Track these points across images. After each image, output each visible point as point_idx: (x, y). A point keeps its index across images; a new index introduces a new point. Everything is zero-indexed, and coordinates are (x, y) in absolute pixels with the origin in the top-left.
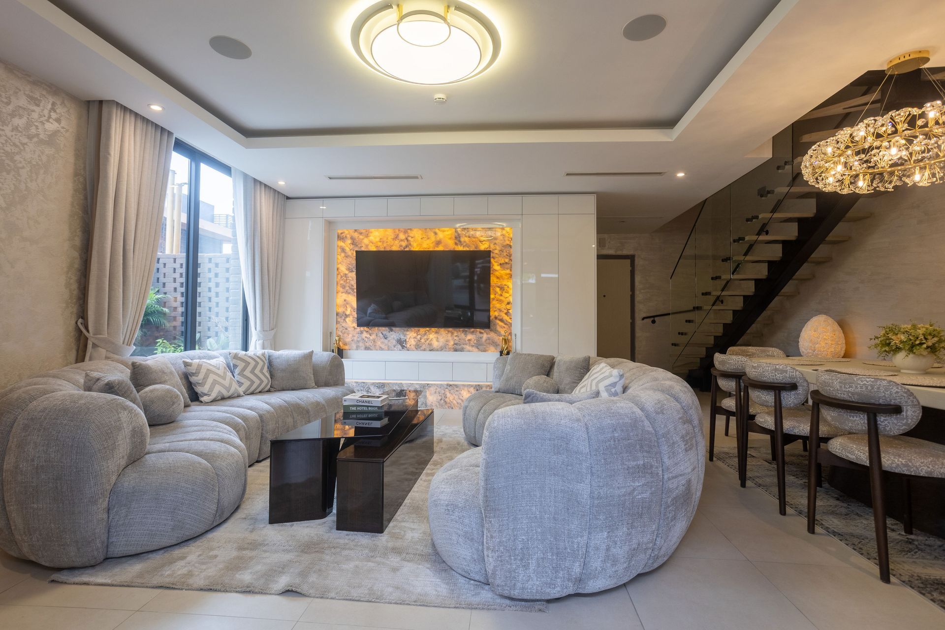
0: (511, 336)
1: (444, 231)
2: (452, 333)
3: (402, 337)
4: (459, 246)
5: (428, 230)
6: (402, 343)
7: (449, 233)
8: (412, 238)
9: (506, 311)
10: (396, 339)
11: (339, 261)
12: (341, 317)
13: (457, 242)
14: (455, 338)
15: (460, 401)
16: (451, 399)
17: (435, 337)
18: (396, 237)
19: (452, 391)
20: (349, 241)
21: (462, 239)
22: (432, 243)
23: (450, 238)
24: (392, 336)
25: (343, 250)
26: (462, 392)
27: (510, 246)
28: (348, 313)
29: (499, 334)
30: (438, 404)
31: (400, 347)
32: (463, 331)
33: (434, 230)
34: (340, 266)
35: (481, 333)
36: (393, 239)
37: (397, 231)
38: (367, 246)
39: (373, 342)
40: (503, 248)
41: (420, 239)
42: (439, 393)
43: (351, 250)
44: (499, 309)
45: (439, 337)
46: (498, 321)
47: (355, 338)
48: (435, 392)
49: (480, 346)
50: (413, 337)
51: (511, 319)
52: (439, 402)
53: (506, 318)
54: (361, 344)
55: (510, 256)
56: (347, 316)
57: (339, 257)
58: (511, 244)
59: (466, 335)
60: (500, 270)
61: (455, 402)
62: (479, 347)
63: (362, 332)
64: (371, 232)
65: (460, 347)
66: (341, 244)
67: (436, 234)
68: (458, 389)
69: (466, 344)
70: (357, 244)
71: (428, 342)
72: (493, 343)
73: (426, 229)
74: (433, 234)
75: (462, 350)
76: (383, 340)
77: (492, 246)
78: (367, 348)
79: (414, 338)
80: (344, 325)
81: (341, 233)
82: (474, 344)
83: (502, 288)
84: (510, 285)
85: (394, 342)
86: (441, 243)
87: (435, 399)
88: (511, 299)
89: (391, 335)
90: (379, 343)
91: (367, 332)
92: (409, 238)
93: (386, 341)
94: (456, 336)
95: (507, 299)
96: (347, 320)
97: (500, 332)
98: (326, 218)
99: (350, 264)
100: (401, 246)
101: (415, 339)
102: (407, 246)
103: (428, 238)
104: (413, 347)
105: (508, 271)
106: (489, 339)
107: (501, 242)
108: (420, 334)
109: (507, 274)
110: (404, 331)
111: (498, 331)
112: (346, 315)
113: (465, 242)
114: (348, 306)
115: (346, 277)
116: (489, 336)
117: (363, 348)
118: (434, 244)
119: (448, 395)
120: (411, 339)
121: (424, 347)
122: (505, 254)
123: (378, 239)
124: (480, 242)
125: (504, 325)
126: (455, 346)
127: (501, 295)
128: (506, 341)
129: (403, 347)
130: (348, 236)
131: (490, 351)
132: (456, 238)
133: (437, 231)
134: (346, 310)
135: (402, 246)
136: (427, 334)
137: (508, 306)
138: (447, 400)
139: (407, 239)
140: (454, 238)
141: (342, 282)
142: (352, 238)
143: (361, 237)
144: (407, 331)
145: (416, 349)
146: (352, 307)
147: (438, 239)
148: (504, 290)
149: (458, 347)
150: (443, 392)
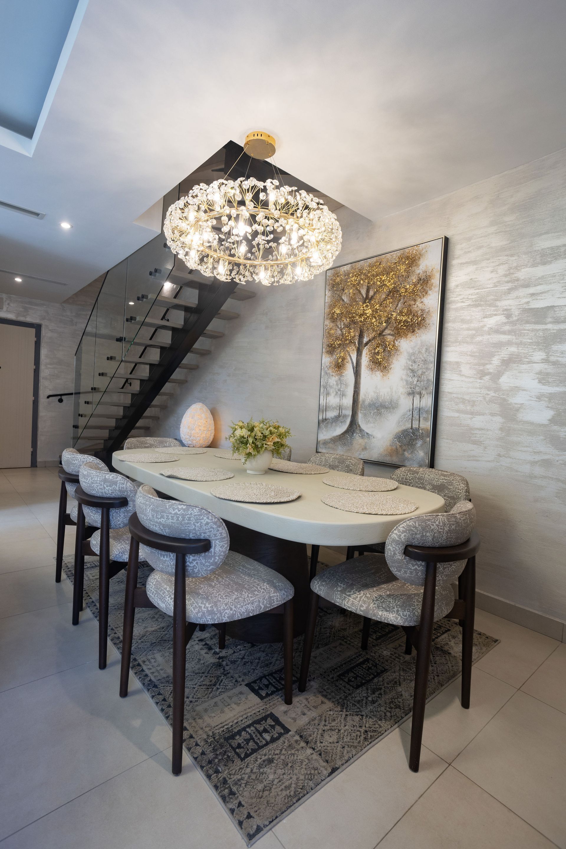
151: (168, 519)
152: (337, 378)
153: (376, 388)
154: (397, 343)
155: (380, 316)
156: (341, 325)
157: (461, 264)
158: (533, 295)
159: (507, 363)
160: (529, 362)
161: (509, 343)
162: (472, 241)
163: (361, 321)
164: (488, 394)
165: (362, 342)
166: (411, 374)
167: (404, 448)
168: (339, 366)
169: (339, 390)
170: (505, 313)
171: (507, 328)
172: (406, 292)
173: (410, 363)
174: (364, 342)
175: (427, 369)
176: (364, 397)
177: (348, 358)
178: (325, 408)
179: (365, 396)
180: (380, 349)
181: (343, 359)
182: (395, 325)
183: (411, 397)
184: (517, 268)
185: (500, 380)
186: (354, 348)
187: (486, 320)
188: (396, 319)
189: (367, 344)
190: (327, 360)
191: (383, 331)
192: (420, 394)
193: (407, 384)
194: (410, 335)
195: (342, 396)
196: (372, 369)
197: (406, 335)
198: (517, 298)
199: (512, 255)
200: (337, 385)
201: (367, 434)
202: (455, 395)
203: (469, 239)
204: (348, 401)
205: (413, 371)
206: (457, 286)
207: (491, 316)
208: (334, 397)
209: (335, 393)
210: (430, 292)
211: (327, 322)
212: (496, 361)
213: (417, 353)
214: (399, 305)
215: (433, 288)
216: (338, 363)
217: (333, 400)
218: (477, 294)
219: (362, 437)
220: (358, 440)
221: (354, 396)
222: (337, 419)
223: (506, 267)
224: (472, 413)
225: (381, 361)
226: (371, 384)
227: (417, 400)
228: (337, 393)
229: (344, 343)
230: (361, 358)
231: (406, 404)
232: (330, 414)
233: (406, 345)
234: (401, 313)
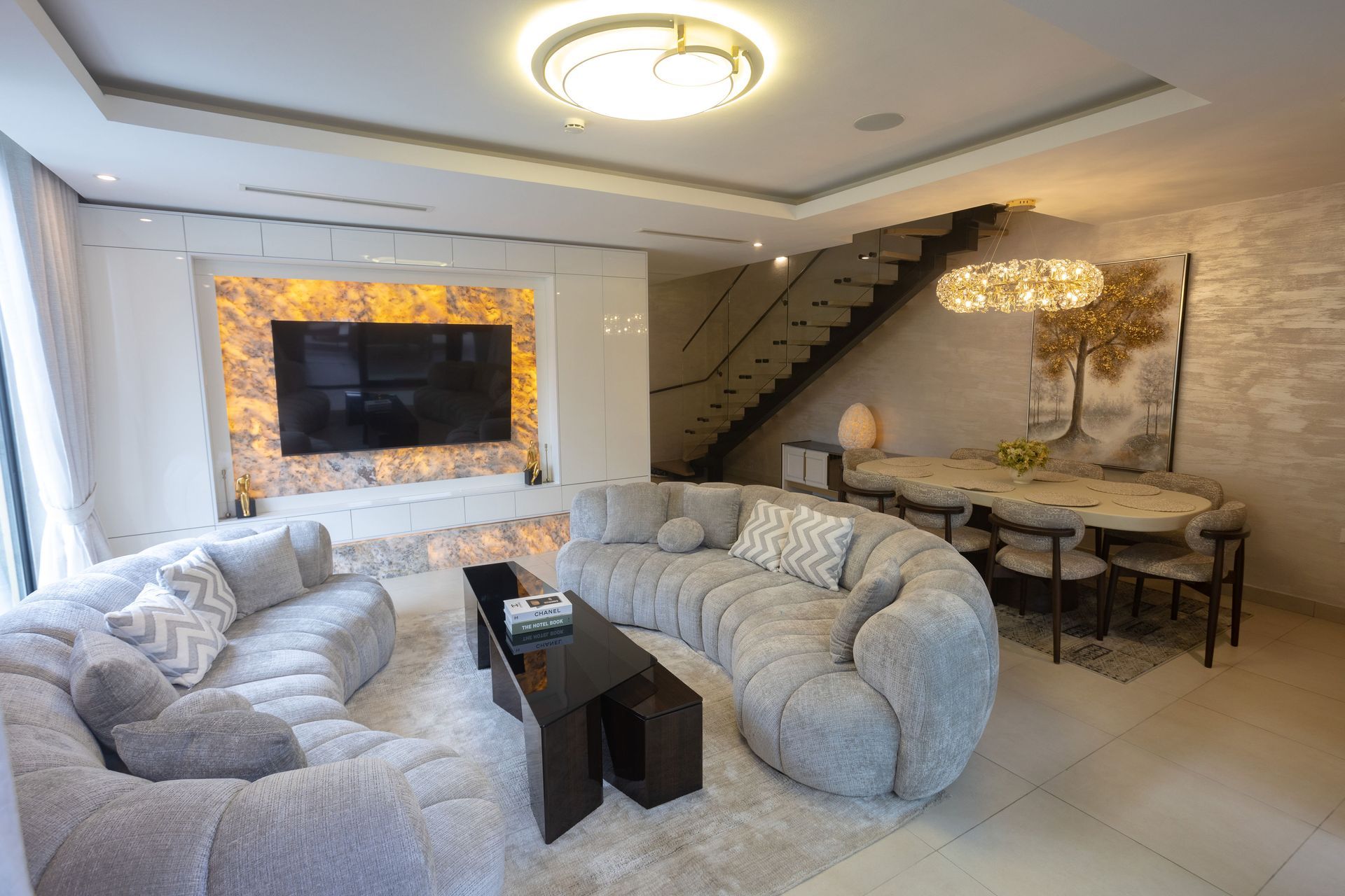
0: (538, 447)
1: (428, 290)
2: (452, 451)
3: (368, 465)
4: (455, 315)
5: (400, 286)
6: (368, 476)
7: (437, 292)
8: (373, 298)
9: (528, 413)
10: (356, 469)
11: (224, 337)
12: (241, 441)
13: (451, 308)
14: (456, 458)
15: (480, 552)
16: (466, 551)
17: (424, 460)
18: (342, 296)
19: (467, 540)
20: (243, 300)
21: (459, 304)
22: (410, 308)
23: (439, 302)
24: (349, 465)
25: (231, 316)
26: (482, 538)
27: (532, 317)
28: (255, 430)
29: (521, 447)
30: (446, 562)
31: (364, 481)
32: (468, 447)
33: (411, 287)
34: (227, 345)
35: (494, 446)
36: (337, 299)
37: (343, 285)
38: (284, 309)
39: (312, 478)
40: (521, 320)
41: (386, 301)
42: (448, 545)
43: (249, 316)
44: (519, 410)
45: (430, 459)
46: (518, 428)
47: (276, 476)
48: (442, 545)
49: (496, 467)
50: (385, 463)
51: (536, 423)
52: (448, 559)
53: (529, 422)
54: (288, 485)
55: (532, 332)
56: (253, 438)
57: (223, 329)
58: (533, 314)
59: (472, 451)
60: (517, 352)
61: (472, 554)
62: (493, 467)
63: (288, 464)
64: (291, 285)
65: (465, 470)
66: (225, 303)
67: (414, 293)
68: (476, 535)
69: (474, 466)
70: (262, 305)
71: (412, 468)
72: (513, 459)
73: (396, 285)
74: (409, 294)
75: (468, 475)
76: (332, 473)
77: (505, 315)
78: (301, 491)
79: (389, 464)
80: (248, 454)
81: (223, 283)
82: (485, 465)
83: (522, 380)
84: (534, 376)
85: (354, 475)
86: (425, 309)
87: (442, 555)
88: (535, 395)
89: (348, 463)
90: (324, 479)
91: (299, 462)
92: (368, 299)
93: (338, 475)
94: (457, 455)
95: (530, 395)
96: (255, 445)
97: (522, 443)
98: (193, 254)
99: (250, 343)
100: (352, 312)
101: (390, 466)
102: (363, 313)
103: (402, 301)
104: (387, 479)
105: (529, 354)
106: (506, 454)
107: (519, 310)
108: (398, 458)
109: (528, 359)
110: (370, 455)
111: (518, 442)
112: (251, 436)
113: (463, 308)
114: (253, 419)
115: (243, 367)
116: (507, 450)
117: (293, 491)
118: (412, 309)
119: (462, 545)
120: (383, 466)
121: (406, 476)
122: (524, 329)
123: (306, 298)
124: (487, 309)
125: (527, 433)
126: (457, 469)
127: (521, 390)
128: (533, 456)
129: (370, 481)
130: (239, 289)
131: (508, 472)
132: (449, 301)
133: (417, 289)
134: (250, 426)
135: (354, 312)
136: (411, 455)
137: (532, 406)
138: (461, 553)
139: (363, 300)
140: (445, 301)
141: (235, 376)
142: (248, 293)
143: (269, 292)
144: (376, 454)
145: (394, 481)
146: (263, 422)
147: (419, 302)
148: (524, 382)
149: (462, 471)
150: (454, 542)
151: (1047, 517)
152: (1052, 383)
153: (1103, 394)
154: (1128, 353)
155: (1107, 326)
156: (1056, 330)
157: (1205, 280)
158: (1287, 316)
159: (1256, 377)
160: (1281, 377)
161: (1260, 359)
162: (1219, 260)
163: (1083, 328)
164: (1235, 405)
165: (1085, 349)
166: (1147, 384)
167: (1138, 452)
168: (1055, 372)
169: (1055, 395)
170: (1256, 330)
171: (1257, 345)
172: (1140, 304)
173: (1145, 373)
174: (1087, 349)
175: (1165, 379)
176: (1087, 403)
177: (1067, 363)
178: (1036, 412)
179: (1089, 402)
180: (1109, 358)
181: (1060, 365)
182: (1126, 335)
183: (1146, 405)
184: (1270, 290)
185: (1249, 392)
186: (1074, 354)
187: (1233, 335)
188: (1127, 329)
189: (1090, 351)
190: (1038, 364)
191: (1111, 341)
192: (1157, 403)
193: (1141, 392)
194: (1144, 346)
195: (1060, 401)
196: (1097, 377)
197: (1140, 347)
198: (1269, 317)
199: (1265, 278)
200: (1053, 390)
201: (1092, 439)
202: (1197, 404)
203: (1216, 257)
204: (1068, 406)
205: (1148, 380)
206: (1201, 301)
207: (1239, 332)
208: (1049, 401)
209: (1049, 398)
210: (1168, 306)
211: (1038, 326)
212: (1245, 374)
213: (1153, 363)
214: (1132, 316)
215: (1173, 302)
216: (1054, 369)
217: (1047, 405)
218: (1224, 310)
219: (1087, 441)
220: (1080, 444)
221: (1074, 402)
222: (1053, 424)
223: (1257, 288)
224: (1217, 421)
225: (1109, 370)
226: (1096, 390)
227: (1153, 408)
228: (1052, 398)
229: (1061, 349)
230: (1083, 365)
231: (1139, 411)
232: (1043, 419)
233: (1139, 356)
234: (1134, 324)
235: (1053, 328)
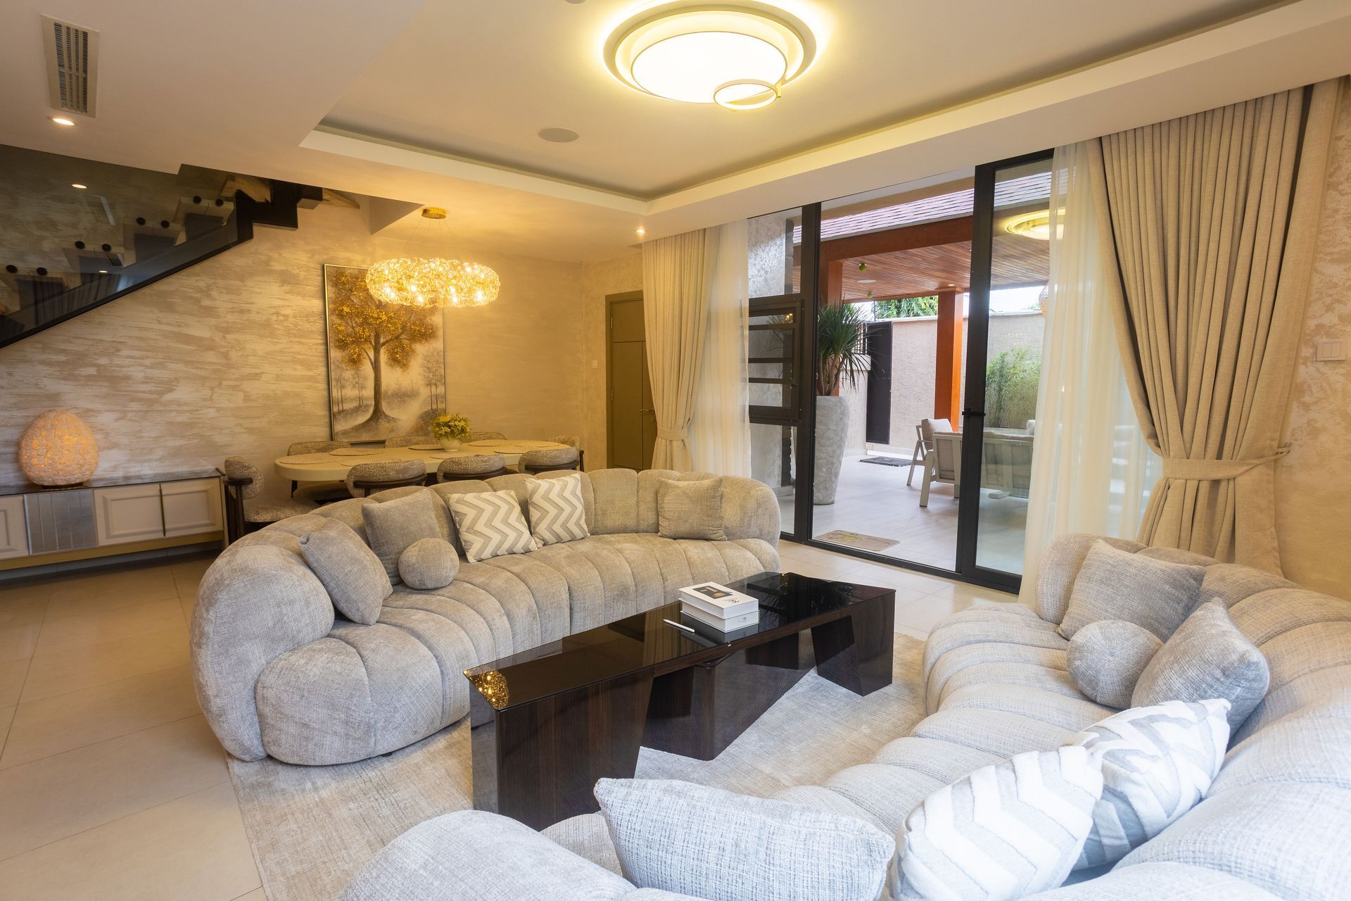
152: (353, 372)
153: (398, 380)
154: (413, 346)
155: (395, 324)
156: (351, 323)
163: (376, 324)
165: (379, 342)
167: (427, 424)
168: (355, 362)
169: (356, 383)
173: (426, 362)
174: (381, 342)
175: (439, 367)
176: (385, 388)
177: (365, 354)
178: (340, 400)
179: (387, 388)
180: (399, 350)
181: (359, 355)
182: (410, 332)
183: (429, 387)
186: (370, 346)
188: (411, 328)
189: (384, 344)
191: (400, 335)
192: (436, 385)
193: (425, 378)
194: (424, 341)
195: (362, 388)
196: (391, 366)
197: (420, 341)
200: (354, 378)
201: (393, 418)
204: (369, 392)
205: (428, 368)
208: (352, 389)
209: (351, 386)
210: (436, 313)
211: (334, 318)
213: (429, 355)
214: (412, 317)
216: (353, 359)
217: (350, 392)
219: (389, 421)
220: (383, 424)
221: (375, 388)
222: (357, 410)
225: (400, 359)
226: (392, 378)
227: (433, 388)
228: (354, 386)
229: (357, 341)
230: (379, 356)
231: (425, 392)
232: (348, 406)
233: (421, 349)
234: (414, 324)
235: (349, 321)
